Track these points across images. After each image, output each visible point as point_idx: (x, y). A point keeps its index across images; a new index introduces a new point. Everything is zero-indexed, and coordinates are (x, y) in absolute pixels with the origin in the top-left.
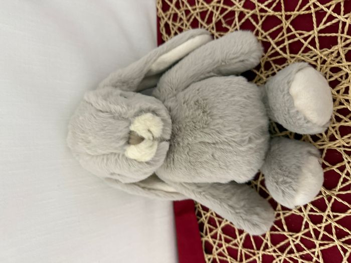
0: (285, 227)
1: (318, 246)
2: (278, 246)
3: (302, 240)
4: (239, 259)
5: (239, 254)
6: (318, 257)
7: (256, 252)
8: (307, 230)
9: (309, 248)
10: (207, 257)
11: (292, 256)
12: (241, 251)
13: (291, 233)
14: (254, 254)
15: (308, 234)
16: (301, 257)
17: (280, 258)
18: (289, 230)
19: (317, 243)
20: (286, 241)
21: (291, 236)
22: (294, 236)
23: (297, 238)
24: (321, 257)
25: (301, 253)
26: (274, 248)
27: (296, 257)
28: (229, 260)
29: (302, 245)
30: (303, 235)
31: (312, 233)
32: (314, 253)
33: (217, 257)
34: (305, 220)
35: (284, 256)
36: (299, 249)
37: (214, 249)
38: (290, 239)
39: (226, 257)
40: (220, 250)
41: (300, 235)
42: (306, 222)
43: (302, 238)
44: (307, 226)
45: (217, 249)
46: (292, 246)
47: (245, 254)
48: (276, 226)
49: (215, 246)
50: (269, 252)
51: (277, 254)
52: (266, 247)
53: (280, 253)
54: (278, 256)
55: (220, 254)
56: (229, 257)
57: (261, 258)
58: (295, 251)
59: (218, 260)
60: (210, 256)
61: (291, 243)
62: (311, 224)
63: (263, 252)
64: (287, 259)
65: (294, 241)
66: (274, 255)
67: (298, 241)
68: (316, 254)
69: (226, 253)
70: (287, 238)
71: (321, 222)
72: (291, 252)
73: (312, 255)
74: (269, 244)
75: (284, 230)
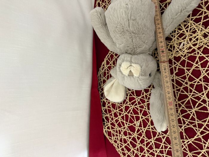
0: (135, 94)
1: (146, 102)
2: (131, 102)
3: (141, 100)
4: (116, 109)
5: (116, 106)
6: (146, 107)
7: (123, 105)
8: (143, 96)
9: (143, 103)
10: (103, 108)
11: (136, 106)
12: (117, 105)
13: (137, 97)
14: (122, 106)
15: (143, 97)
16: (140, 107)
17: (132, 107)
18: (136, 96)
19: (146, 100)
20: (135, 100)
21: (137, 98)
22: (138, 98)
23: (139, 99)
24: (147, 107)
25: (140, 105)
26: (130, 103)
27: (138, 107)
28: (112, 109)
29: (141, 102)
30: (141, 97)
31: (145, 97)
32: (144, 105)
33: (107, 108)
34: (143, 91)
35: (133, 106)
36: (139, 103)
37: (106, 105)
38: (136, 99)
39: (111, 108)
40: (109, 105)
41: (140, 97)
42: (143, 92)
43: (140, 99)
44: (143, 94)
45: (107, 105)
46: (137, 102)
47: (119, 106)
48: (132, 94)
49: (107, 103)
50: (128, 105)
51: (131, 106)
52: (127, 103)
53: (132, 106)
54: (131, 107)
55: (109, 107)
56: (112, 108)
57: (124, 108)
58: (138, 104)
59: (107, 109)
60: (104, 108)
61: (137, 101)
62: (144, 93)
63: (126, 105)
64: (134, 108)
65: (138, 100)
66: (129, 106)
67: (139, 100)
68: (145, 105)
69: (111, 107)
70: (135, 99)
71: (148, 92)
72: (136, 105)
73: (144, 106)
74: (128, 101)
75: (134, 96)
